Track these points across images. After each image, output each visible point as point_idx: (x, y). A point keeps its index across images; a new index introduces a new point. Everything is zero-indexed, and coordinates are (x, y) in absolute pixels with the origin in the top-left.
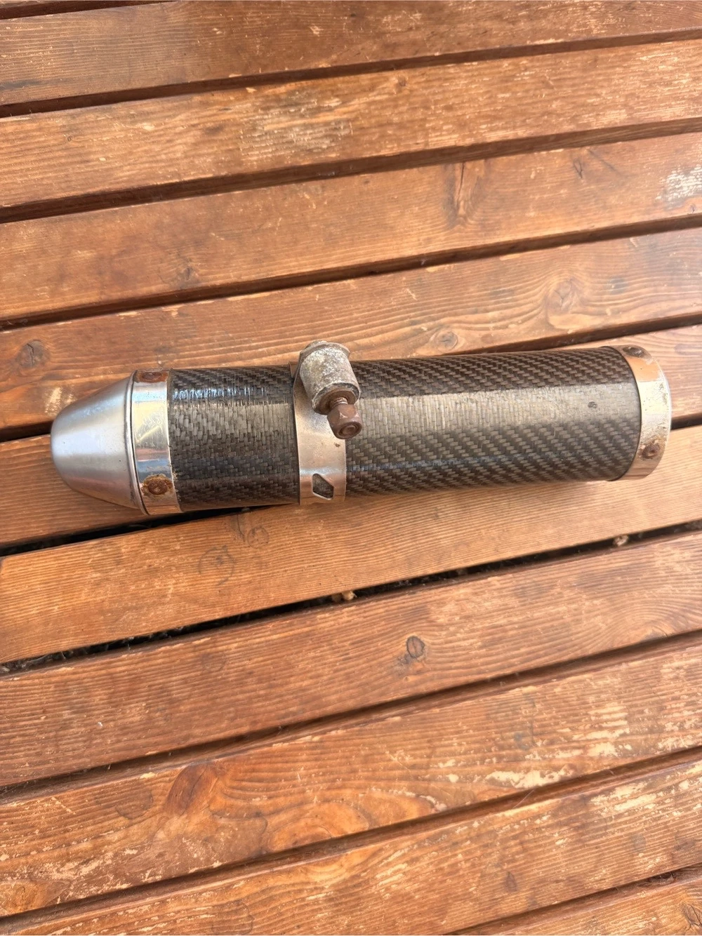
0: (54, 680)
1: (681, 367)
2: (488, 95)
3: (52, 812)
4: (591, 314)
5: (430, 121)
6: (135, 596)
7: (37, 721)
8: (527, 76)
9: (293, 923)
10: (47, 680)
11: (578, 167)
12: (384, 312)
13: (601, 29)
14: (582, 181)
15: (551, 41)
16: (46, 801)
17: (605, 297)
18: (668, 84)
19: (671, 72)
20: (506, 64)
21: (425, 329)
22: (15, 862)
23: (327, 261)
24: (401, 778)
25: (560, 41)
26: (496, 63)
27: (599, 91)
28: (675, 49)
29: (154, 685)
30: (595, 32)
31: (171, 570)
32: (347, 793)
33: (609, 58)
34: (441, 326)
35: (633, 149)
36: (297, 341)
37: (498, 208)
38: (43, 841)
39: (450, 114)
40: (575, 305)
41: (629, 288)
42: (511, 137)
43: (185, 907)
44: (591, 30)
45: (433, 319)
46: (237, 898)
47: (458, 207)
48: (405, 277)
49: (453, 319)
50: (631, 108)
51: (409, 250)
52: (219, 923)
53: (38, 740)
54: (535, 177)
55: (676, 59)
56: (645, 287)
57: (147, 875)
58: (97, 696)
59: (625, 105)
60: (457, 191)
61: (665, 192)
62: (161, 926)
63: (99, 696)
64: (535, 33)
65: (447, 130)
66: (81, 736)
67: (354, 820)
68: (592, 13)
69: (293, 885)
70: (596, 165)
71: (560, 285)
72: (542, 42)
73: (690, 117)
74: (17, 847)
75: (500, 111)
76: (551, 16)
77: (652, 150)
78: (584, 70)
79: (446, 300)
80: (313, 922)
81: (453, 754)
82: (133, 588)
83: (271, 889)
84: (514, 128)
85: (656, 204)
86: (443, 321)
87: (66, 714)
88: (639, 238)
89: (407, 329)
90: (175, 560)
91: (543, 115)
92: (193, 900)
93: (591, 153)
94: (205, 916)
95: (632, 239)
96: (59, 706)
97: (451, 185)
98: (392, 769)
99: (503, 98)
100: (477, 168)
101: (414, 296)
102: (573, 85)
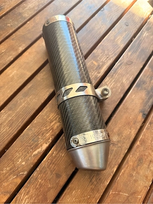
24: (9, 175)
81: (19, 158)
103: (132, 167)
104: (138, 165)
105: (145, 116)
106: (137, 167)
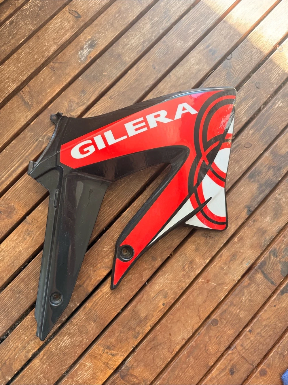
0: (8, 290)
1: (114, 103)
2: (16, 67)
3: (30, 320)
4: (81, 106)
5: (5, 86)
6: (14, 256)
7: (11, 302)
8: (23, 54)
9: (106, 305)
10: (7, 291)
11: (52, 69)
12: (27, 143)
13: (34, 27)
14: (56, 72)
15: (23, 40)
16: (26, 318)
17: (82, 98)
18: (62, 29)
19: (61, 24)
20: (15, 55)
21: (41, 140)
22: (29, 337)
23: (4, 141)
25: (25, 38)
26: (12, 57)
27: (45, 44)
28: (58, 17)
29: (34, 274)
30: (33, 29)
31: (18, 244)
32: (99, 265)
33: (41, 33)
34: (45, 136)
35: (64, 53)
36: (10, 166)
37: (39, 95)
38: (32, 328)
39: (10, 80)
40: (76, 106)
41: (87, 91)
42: (30, 74)
43: (77, 320)
44: (32, 29)
45: (41, 136)
46: (89, 309)
47: (28, 103)
48: (26, 130)
49: (46, 132)
50: (56, 42)
51: (23, 123)
52: (88, 317)
53: (14, 306)
54: (43, 80)
55: (60, 20)
56: (91, 88)
57: (63, 318)
58: (21, 286)
59: (54, 43)
60: (25, 99)
61: (80, 59)
62: (75, 327)
63: (22, 285)
64: (17, 41)
65: (11, 85)
66: (24, 298)
67: (105, 271)
68: (29, 24)
69: (100, 296)
70: (57, 65)
71: (68, 104)
72: (21, 42)
73: (74, 33)
74: (27, 334)
75: (22, 69)
76: (18, 33)
77: (69, 51)
78: (37, 41)
79: (41, 129)
80: (111, 302)
82: (12, 255)
83: (96, 301)
84: (29, 71)
85: (80, 64)
86: (44, 134)
87: (17, 295)
88: (81, 76)
89: (36, 143)
90: (17, 241)
91: (34, 62)
92: (78, 316)
93: (53, 63)
94: (84, 318)
95: (79, 78)
96: (14, 295)
97: (22, 98)
98: (106, 252)
99: (20, 65)
100: (26, 89)
101: (32, 133)
102: (37, 48)
103: (224, 261)
104: (231, 260)
105: (250, 213)
106: (230, 262)
